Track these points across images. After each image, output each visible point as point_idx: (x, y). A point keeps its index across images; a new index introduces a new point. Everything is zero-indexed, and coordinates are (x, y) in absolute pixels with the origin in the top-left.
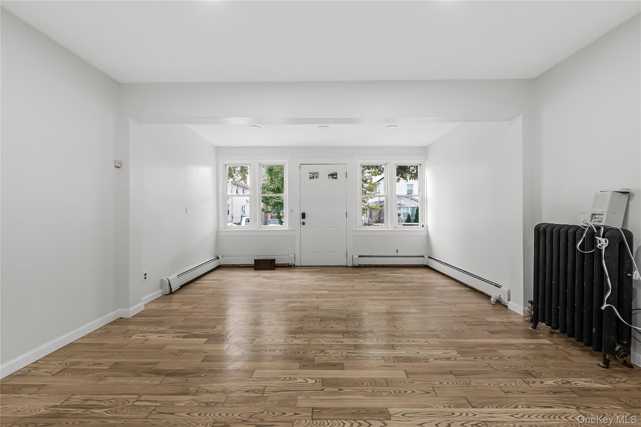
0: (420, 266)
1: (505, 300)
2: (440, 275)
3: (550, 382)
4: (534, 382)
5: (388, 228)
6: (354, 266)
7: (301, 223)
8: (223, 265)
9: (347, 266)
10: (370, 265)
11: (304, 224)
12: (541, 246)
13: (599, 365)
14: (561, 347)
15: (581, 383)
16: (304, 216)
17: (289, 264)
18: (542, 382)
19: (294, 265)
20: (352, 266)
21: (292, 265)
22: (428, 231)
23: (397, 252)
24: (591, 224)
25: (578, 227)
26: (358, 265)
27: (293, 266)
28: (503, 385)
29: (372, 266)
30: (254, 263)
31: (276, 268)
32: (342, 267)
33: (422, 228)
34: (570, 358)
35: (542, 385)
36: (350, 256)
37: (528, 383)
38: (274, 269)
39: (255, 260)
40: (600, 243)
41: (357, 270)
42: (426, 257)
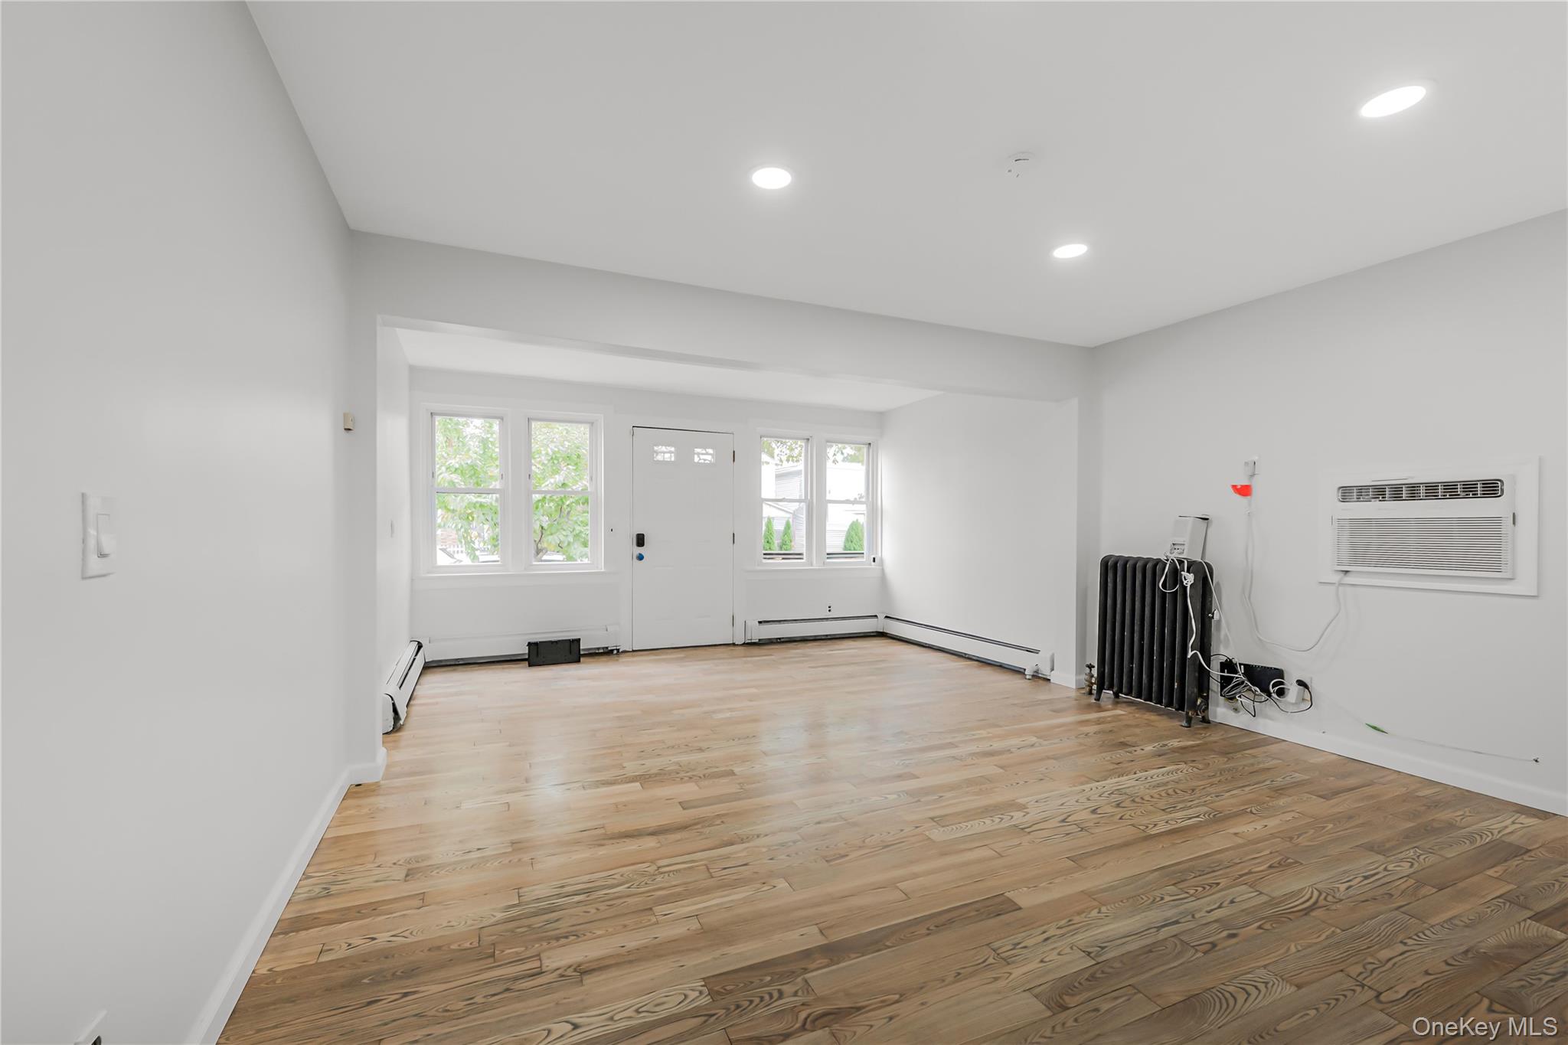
0: (869, 634)
1: (1045, 671)
2: (916, 647)
3: (1149, 748)
4: (1135, 751)
5: (812, 565)
6: (748, 644)
7: (635, 557)
8: (433, 662)
9: (734, 644)
10: (780, 639)
11: (640, 557)
12: (1110, 586)
13: (1182, 726)
14: (1137, 715)
15: (1175, 743)
16: (640, 540)
17: (607, 648)
18: (1142, 750)
19: (618, 650)
20: (744, 644)
21: (613, 650)
22: (883, 570)
23: (830, 611)
24: (1175, 556)
25: (1159, 561)
26: (757, 641)
27: (615, 652)
28: (1109, 758)
29: (782, 640)
30: (527, 652)
31: (582, 659)
32: (722, 647)
33: (873, 563)
34: (1152, 724)
35: (1143, 752)
36: (739, 623)
37: (1130, 752)
38: (578, 661)
39: (530, 644)
40: (1185, 579)
41: (755, 650)
42: (881, 617)
